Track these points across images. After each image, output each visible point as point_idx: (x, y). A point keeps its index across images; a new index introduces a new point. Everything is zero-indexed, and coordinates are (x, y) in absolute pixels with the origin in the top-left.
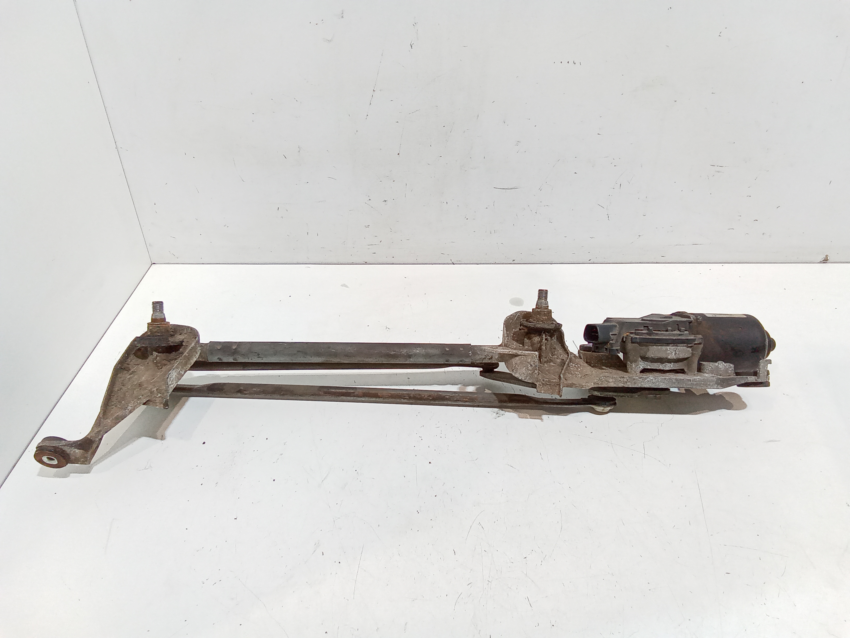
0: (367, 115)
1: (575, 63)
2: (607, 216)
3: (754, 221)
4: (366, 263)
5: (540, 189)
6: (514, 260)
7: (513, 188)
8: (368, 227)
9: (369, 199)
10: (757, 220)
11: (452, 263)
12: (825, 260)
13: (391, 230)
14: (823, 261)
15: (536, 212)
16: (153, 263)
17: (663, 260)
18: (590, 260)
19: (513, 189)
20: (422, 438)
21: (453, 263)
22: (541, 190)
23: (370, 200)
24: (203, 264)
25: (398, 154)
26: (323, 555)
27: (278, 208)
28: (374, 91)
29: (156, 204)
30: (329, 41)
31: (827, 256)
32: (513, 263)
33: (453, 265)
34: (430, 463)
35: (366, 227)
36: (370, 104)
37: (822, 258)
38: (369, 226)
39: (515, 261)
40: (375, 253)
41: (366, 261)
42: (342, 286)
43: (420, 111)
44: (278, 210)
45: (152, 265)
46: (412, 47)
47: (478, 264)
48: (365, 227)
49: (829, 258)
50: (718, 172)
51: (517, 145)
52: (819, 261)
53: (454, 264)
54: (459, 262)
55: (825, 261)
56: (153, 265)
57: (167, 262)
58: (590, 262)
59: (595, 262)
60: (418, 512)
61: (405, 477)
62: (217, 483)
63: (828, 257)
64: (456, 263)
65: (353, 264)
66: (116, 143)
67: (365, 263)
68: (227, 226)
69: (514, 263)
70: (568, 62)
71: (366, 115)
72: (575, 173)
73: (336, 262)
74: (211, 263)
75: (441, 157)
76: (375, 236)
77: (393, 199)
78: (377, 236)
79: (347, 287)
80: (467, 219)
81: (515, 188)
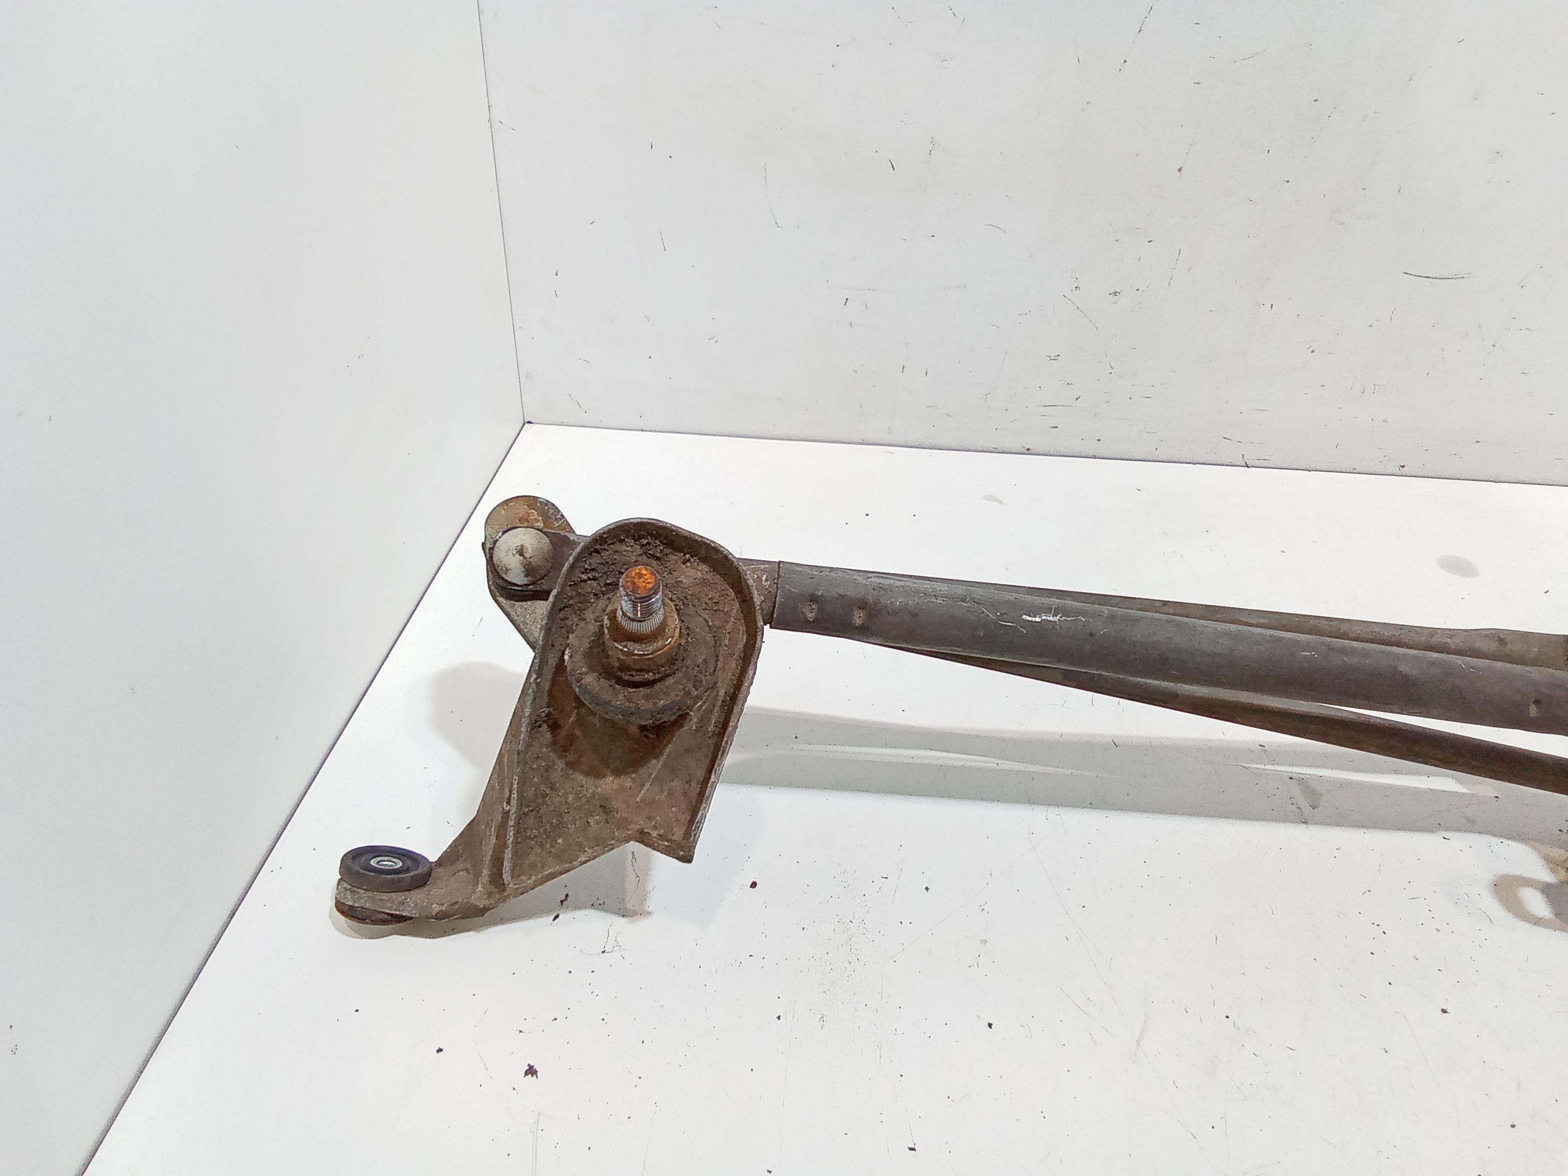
0: (1125, 61)
5: (1521, 285)
6: (1403, 467)
8: (1056, 359)
9: (1077, 287)
11: (1243, 464)
13: (1111, 371)
15: (1494, 344)
16: (526, 421)
19: (1452, 278)
21: (1246, 463)
22: (1522, 287)
23: (1078, 290)
24: (644, 430)
25: (1180, 170)
27: (847, 299)
29: (558, 274)
32: (1399, 472)
33: (1247, 468)
35: (1051, 358)
36: (1141, 30)
38: (1059, 355)
41: (1028, 448)
42: (986, 498)
43: (1263, 55)
44: (845, 304)
45: (524, 425)
47: (1310, 471)
48: (1048, 358)
51: (1493, 161)
54: (1262, 461)
56: (527, 425)
62: (822, 1019)
64: (1255, 464)
65: (997, 450)
66: (490, 108)
67: (1025, 451)
68: (715, 340)
69: (1401, 472)
71: (1123, 61)
73: (954, 444)
75: (1288, 182)
76: (1068, 384)
77: (1138, 290)
78: (1072, 383)
79: (1001, 502)
80: (1313, 352)
81: (1456, 276)
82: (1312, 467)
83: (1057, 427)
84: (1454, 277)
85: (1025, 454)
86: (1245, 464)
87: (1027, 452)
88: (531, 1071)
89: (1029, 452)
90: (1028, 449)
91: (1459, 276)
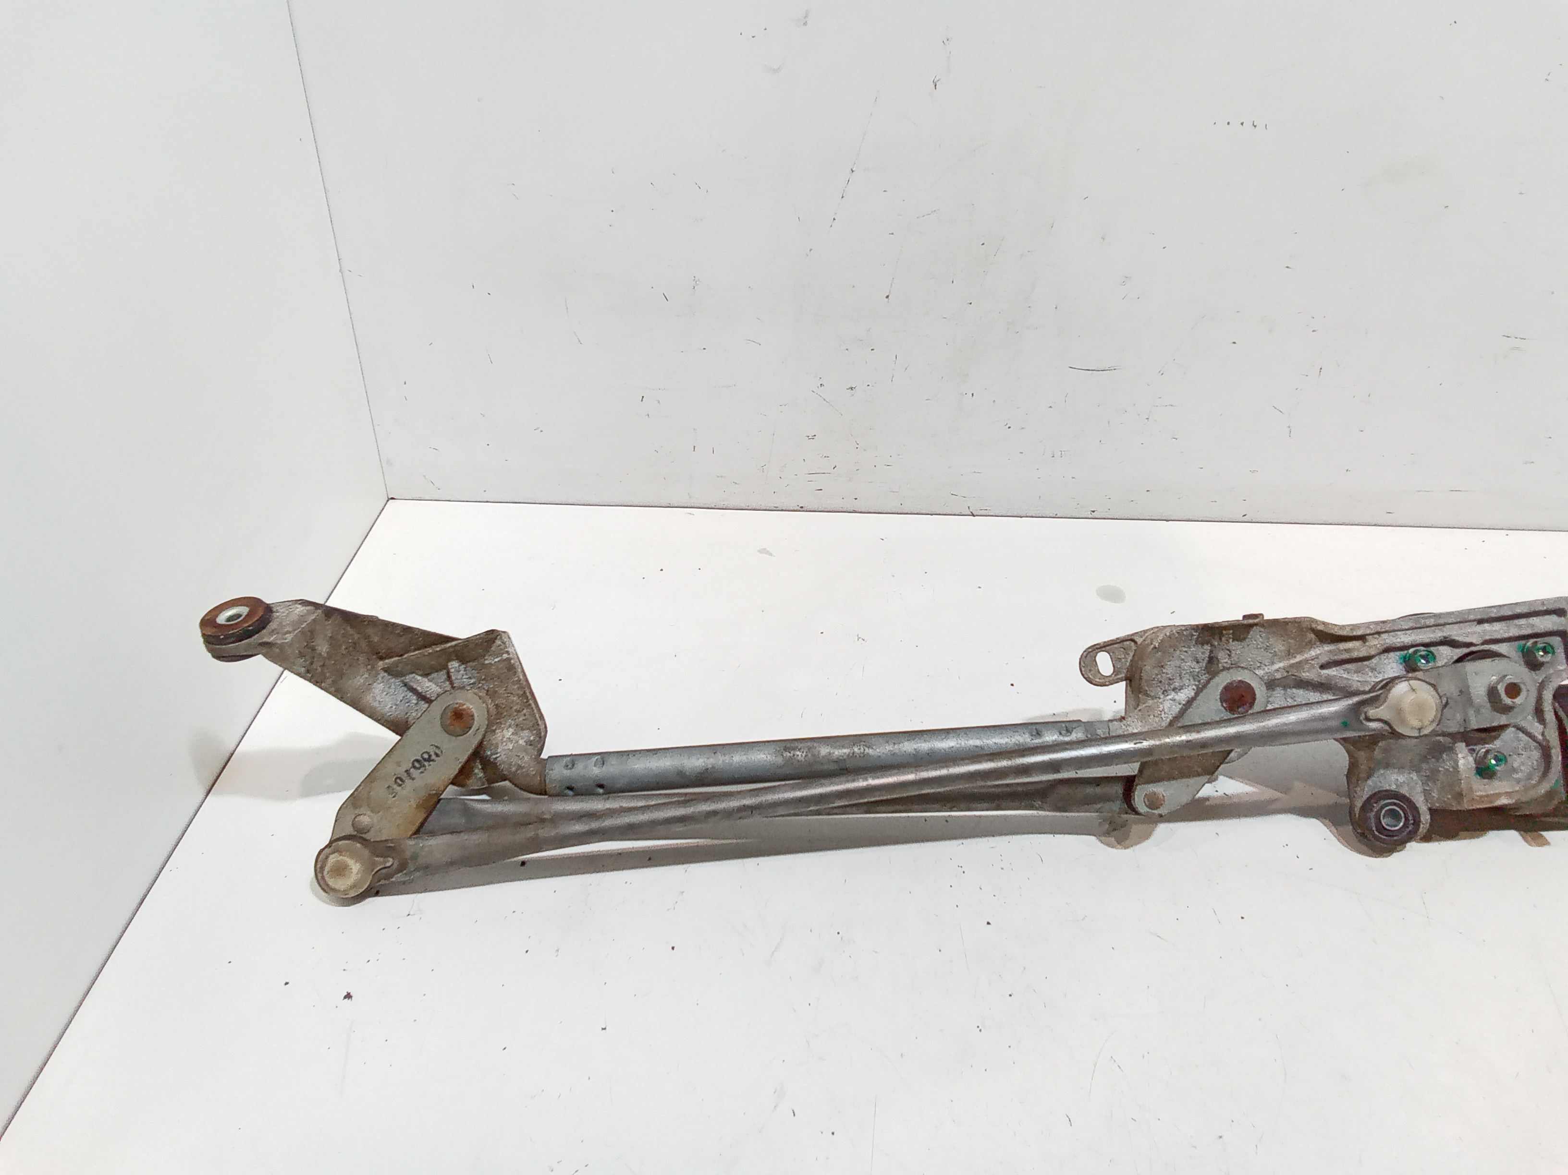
0: (834, 219)
1: (1255, 126)
2: (1288, 430)
6: (1093, 512)
8: (813, 438)
9: (821, 385)
13: (857, 446)
15: (1147, 417)
16: (390, 497)
17: (1388, 519)
18: (1245, 515)
19: (1107, 370)
20: (963, 869)
21: (972, 512)
22: (1162, 374)
23: (823, 387)
24: (487, 502)
25: (887, 297)
26: (794, 1115)
27: (643, 397)
28: (853, 171)
29: (407, 383)
30: (775, 71)
32: (1090, 516)
33: (972, 517)
34: (988, 923)
35: (810, 438)
36: (843, 197)
38: (815, 436)
39: (1096, 512)
40: (821, 490)
41: (802, 506)
42: (760, 551)
43: (938, 213)
44: (642, 400)
45: (388, 501)
46: (936, 85)
47: (1021, 517)
48: (807, 437)
50: (1516, 349)
51: (1124, 284)
53: (974, 515)
54: (983, 511)
56: (391, 501)
57: (417, 496)
58: (1245, 519)
59: (1253, 520)
60: (980, 1028)
61: (940, 951)
62: (558, 951)
64: (978, 514)
65: (777, 509)
66: (341, 261)
67: (799, 509)
68: (540, 430)
70: (1242, 124)
72: (1234, 343)
73: (743, 506)
74: (503, 501)
75: (971, 304)
76: (825, 457)
77: (868, 385)
78: (828, 456)
79: (771, 554)
80: (1009, 428)
81: (1109, 369)
85: (800, 511)
86: (971, 514)
87: (801, 509)
88: (348, 996)
89: (803, 509)
91: (1112, 368)
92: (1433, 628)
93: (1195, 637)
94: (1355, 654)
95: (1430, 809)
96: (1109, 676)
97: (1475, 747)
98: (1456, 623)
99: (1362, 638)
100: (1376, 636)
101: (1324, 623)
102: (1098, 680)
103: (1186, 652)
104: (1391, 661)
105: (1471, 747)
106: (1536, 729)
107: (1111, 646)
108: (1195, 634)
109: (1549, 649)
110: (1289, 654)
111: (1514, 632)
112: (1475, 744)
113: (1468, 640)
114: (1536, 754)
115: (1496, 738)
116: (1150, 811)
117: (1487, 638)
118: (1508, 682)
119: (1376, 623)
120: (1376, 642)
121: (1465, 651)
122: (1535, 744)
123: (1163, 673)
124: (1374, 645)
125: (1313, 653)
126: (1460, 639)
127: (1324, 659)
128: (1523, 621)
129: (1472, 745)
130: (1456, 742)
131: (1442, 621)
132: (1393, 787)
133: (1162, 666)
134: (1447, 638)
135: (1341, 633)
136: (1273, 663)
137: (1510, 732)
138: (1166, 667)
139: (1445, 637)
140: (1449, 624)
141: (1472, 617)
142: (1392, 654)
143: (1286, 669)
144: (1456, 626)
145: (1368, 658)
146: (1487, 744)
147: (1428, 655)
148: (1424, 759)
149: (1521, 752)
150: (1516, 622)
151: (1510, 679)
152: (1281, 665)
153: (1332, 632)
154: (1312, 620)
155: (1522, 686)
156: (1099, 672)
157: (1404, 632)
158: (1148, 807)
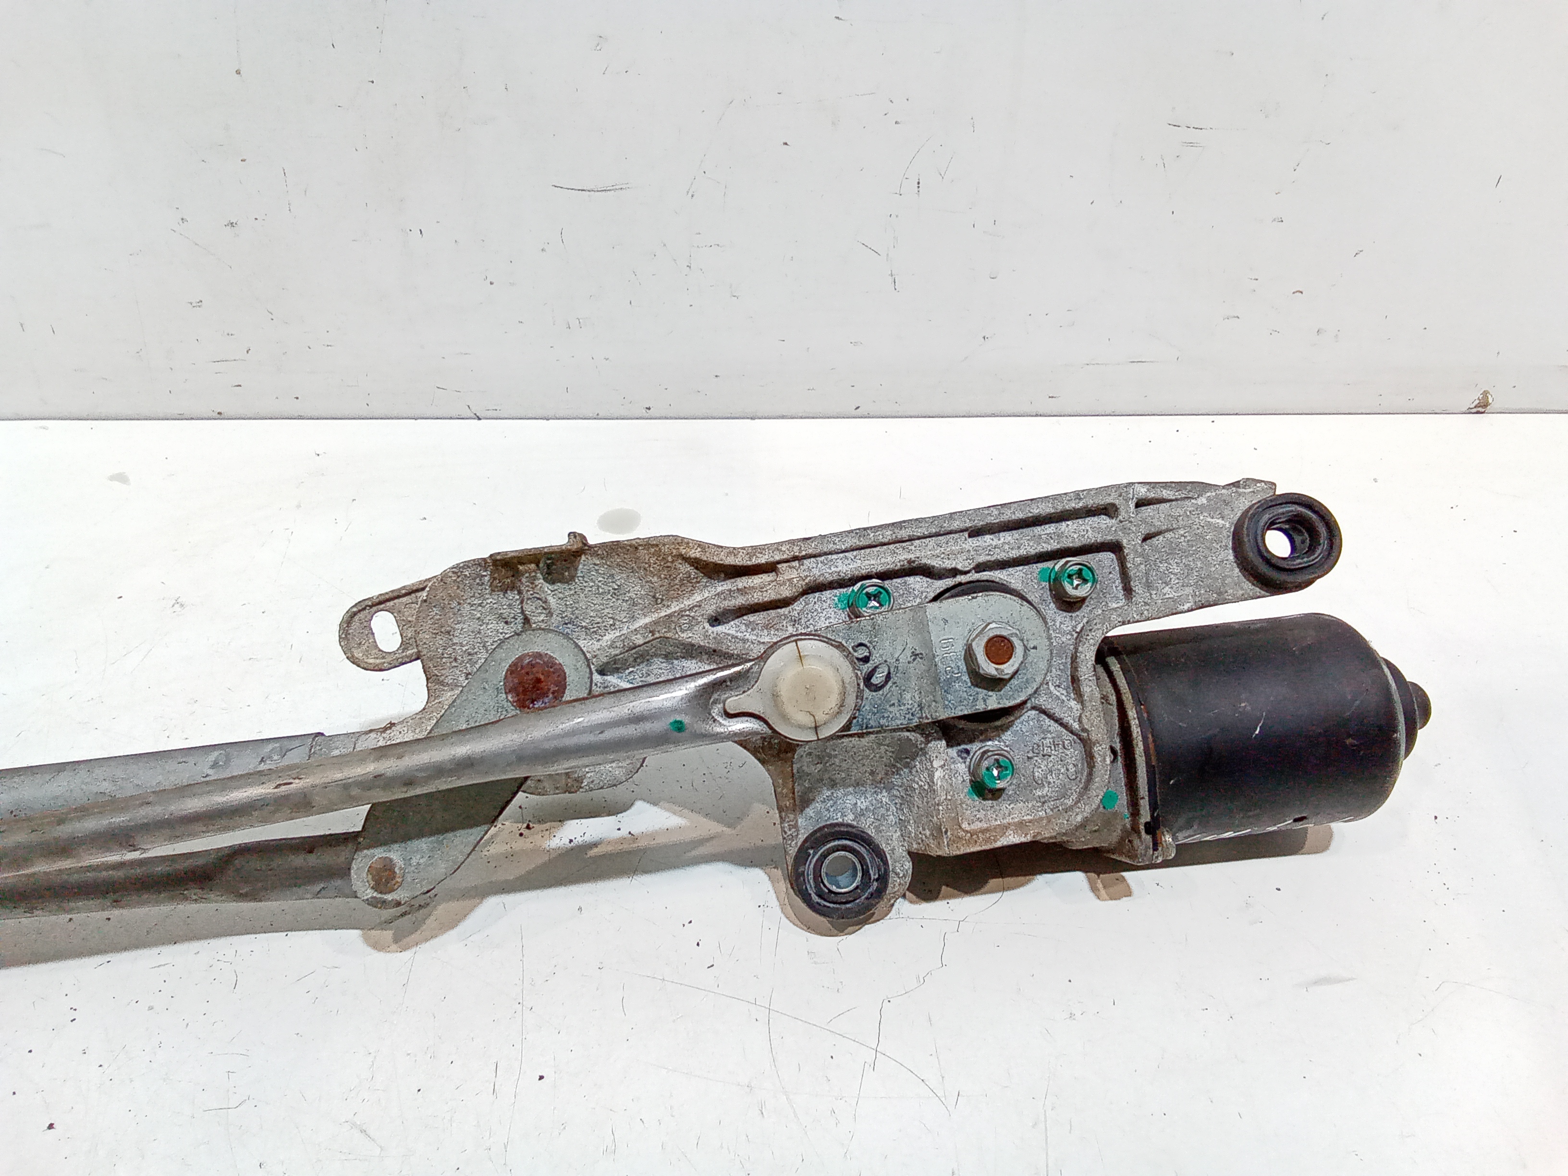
2: (891, 279)
3: (1294, 293)
4: (220, 416)
5: (690, 194)
6: (649, 409)
7: (608, 188)
8: (199, 306)
9: (182, 219)
10: (1302, 292)
11: (473, 415)
12: (1482, 404)
13: (271, 317)
14: (1475, 407)
15: (688, 264)
18: (858, 408)
19: (610, 190)
21: (475, 414)
22: (693, 196)
25: (238, 72)
31: (1485, 393)
32: (647, 415)
33: (476, 421)
35: (193, 305)
37: (1473, 398)
38: (201, 301)
39: (652, 409)
41: (219, 411)
48: (190, 305)
49: (1490, 400)
50: (1191, 144)
51: (598, 48)
52: (1464, 409)
53: (479, 419)
54: (495, 414)
55: (1482, 407)
59: (871, 414)
63: (1490, 397)
65: (183, 417)
67: (216, 416)
69: (648, 414)
72: (786, 144)
76: (228, 334)
77: (255, 220)
78: (233, 333)
80: (491, 283)
81: (614, 187)
82: (551, 414)
83: (240, 386)
84: (611, 188)
85: (219, 419)
86: (475, 416)
90: (219, 413)
91: (617, 187)
92: (892, 547)
93: (487, 578)
94: (757, 598)
95: (910, 853)
96: (394, 653)
97: (968, 747)
98: (930, 536)
99: (770, 568)
100: (796, 564)
101: (701, 545)
102: (371, 661)
103: (480, 605)
104: (825, 605)
105: (963, 746)
106: (1070, 710)
107: (396, 601)
108: (485, 573)
109: (1086, 573)
110: (657, 601)
111: (1030, 548)
112: (971, 741)
113: (949, 564)
114: (1074, 753)
115: (1005, 728)
116: (379, 896)
117: (982, 559)
118: (991, 635)
119: (792, 542)
120: (794, 574)
121: (949, 582)
122: (1072, 737)
123: (454, 644)
124: (789, 580)
125: (697, 597)
126: (936, 563)
127: (711, 609)
128: (1050, 528)
129: (964, 743)
130: (929, 742)
131: (904, 534)
132: (849, 818)
133: (448, 632)
134: (914, 562)
135: (730, 561)
136: (633, 618)
137: (1027, 721)
138: (457, 633)
139: (910, 562)
140: (919, 538)
141: (956, 525)
142: (827, 594)
143: (650, 629)
144: (931, 542)
145: (785, 603)
146: (990, 740)
147: (880, 593)
148: (893, 768)
149: (1047, 751)
150: (1038, 530)
151: (994, 630)
152: (648, 620)
153: (716, 559)
154: (679, 541)
155: (1015, 640)
156: (377, 646)
157: (841, 555)
158: (374, 888)
